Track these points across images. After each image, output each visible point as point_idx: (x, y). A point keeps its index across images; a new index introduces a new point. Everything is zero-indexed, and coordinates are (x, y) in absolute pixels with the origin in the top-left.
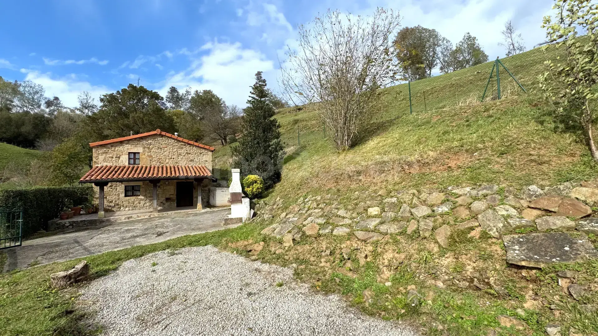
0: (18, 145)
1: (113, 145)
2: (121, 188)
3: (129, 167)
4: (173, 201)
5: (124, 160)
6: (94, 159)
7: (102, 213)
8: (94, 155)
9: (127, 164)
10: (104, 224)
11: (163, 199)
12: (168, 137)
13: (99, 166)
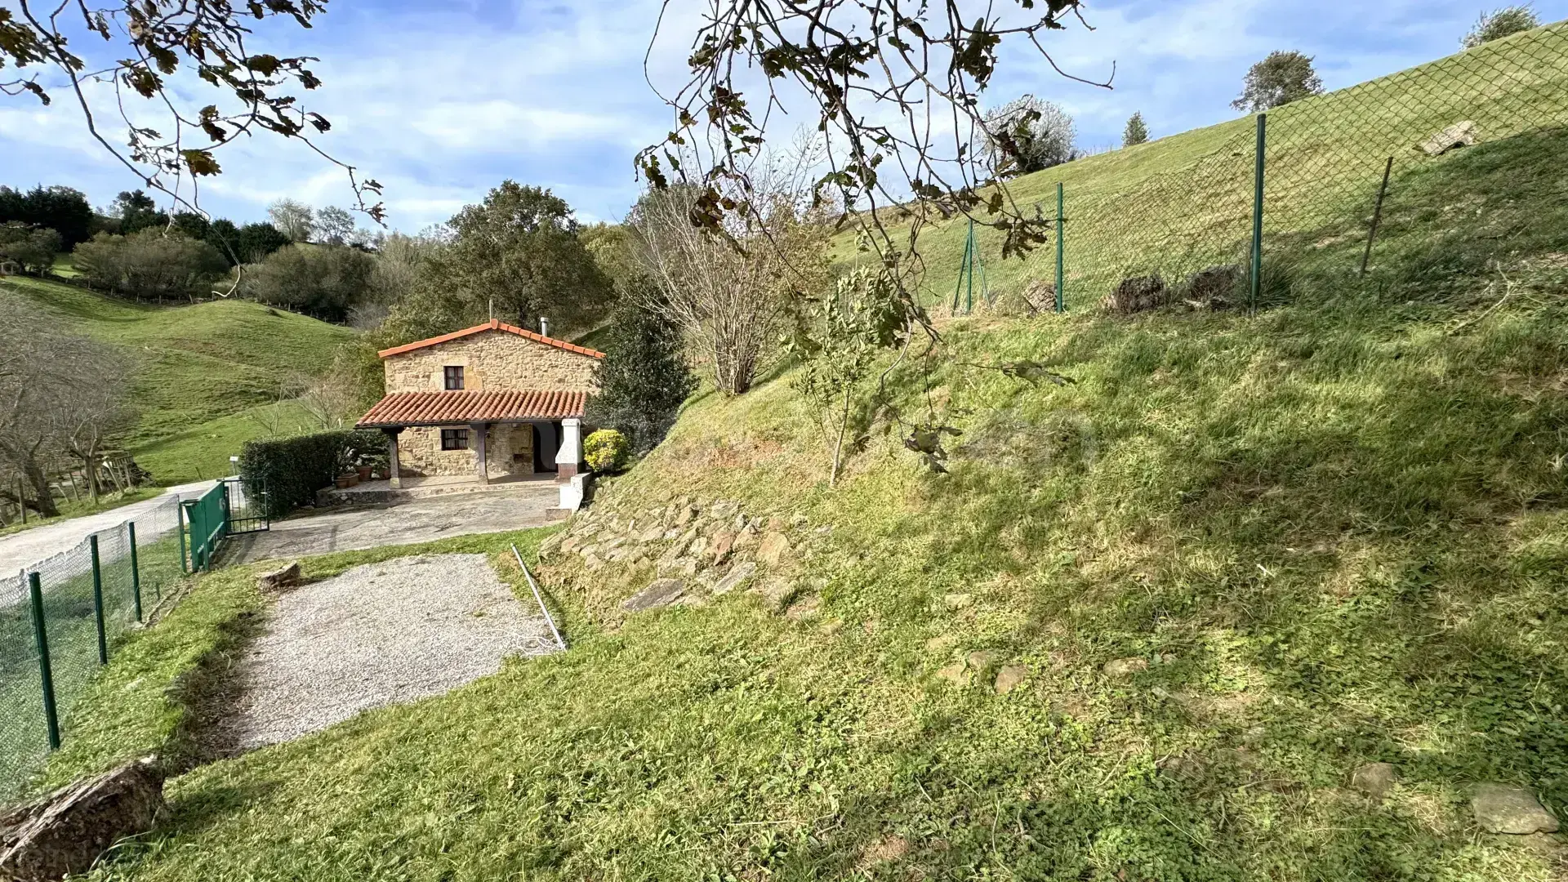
0: (321, 319)
1: (418, 352)
2: (435, 434)
3: (446, 394)
4: (528, 461)
5: (438, 382)
6: (388, 381)
7: (395, 481)
8: (388, 373)
9: (442, 389)
10: (398, 500)
11: (508, 457)
12: (514, 334)
13: (397, 392)
